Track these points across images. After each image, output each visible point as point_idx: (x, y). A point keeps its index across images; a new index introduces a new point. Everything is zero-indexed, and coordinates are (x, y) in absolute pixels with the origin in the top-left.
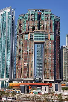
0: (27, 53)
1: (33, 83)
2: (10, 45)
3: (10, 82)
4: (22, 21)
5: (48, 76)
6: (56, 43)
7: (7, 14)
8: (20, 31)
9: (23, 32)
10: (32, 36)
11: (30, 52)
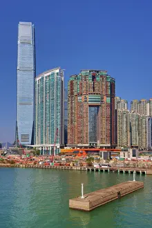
0: (81, 117)
1: (88, 149)
2: (59, 107)
3: (61, 147)
4: (74, 82)
5: (104, 141)
6: (111, 105)
7: (56, 75)
8: (72, 93)
9: (75, 94)
10: (86, 98)
11: (85, 115)
